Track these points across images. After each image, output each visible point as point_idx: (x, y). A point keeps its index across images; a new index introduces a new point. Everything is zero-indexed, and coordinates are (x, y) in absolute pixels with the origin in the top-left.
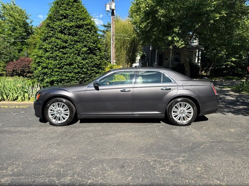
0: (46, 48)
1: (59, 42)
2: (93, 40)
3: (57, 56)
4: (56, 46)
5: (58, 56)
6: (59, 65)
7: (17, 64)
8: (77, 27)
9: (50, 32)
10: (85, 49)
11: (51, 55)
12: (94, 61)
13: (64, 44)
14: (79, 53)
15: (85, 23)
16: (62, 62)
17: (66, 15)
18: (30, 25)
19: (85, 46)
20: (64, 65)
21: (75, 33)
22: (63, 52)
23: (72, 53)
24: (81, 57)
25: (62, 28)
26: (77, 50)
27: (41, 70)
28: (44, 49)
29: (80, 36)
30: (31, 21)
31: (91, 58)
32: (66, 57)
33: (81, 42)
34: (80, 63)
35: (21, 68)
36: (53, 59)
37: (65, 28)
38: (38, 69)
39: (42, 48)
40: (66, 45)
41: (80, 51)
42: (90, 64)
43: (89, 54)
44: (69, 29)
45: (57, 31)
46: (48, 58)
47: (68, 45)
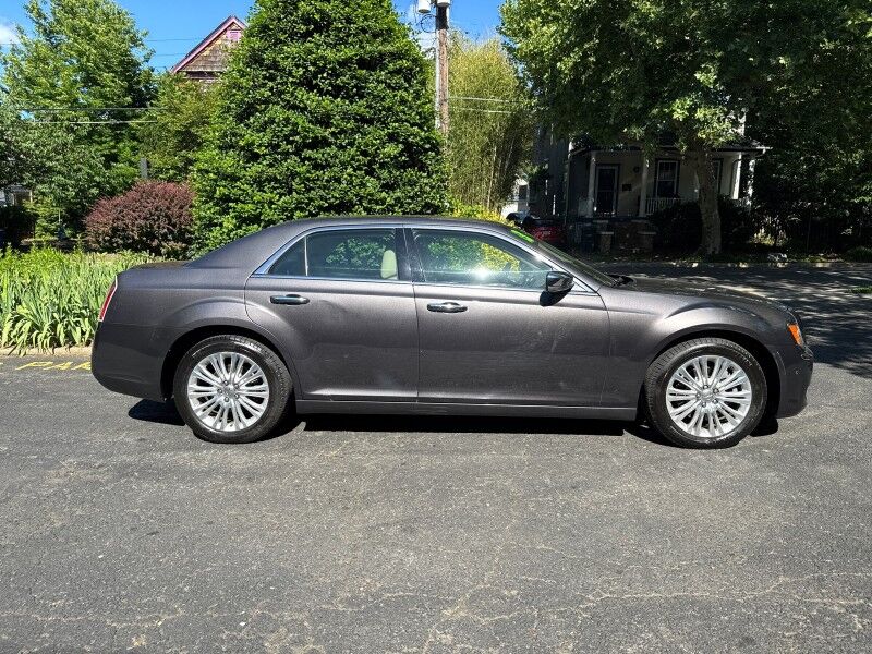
0: (252, 144)
1: (300, 120)
2: (418, 114)
3: (294, 175)
4: (286, 138)
5: (298, 174)
6: (302, 210)
7: (126, 207)
8: (362, 63)
9: (264, 85)
10: (392, 149)
11: (272, 171)
12: (423, 192)
13: (320, 131)
14: (370, 164)
15: (389, 48)
16: (311, 200)
17: (323, 19)
18: (145, 67)
19: (392, 138)
20: (321, 208)
21: (355, 86)
22: (316, 159)
23: (349, 163)
24: (379, 178)
25: (308, 70)
26: (364, 154)
27: (232, 230)
28: (242, 148)
29: (375, 97)
30: (145, 53)
31: (412, 184)
32: (327, 181)
33: (379, 120)
34: (377, 203)
35: (142, 222)
36: (275, 189)
37: (322, 70)
38: (221, 225)
39: (232, 147)
40: (326, 134)
41: (374, 157)
42: (410, 204)
43: (404, 166)
44: (335, 74)
45: (291, 79)
46: (259, 183)
47: (333, 134)
